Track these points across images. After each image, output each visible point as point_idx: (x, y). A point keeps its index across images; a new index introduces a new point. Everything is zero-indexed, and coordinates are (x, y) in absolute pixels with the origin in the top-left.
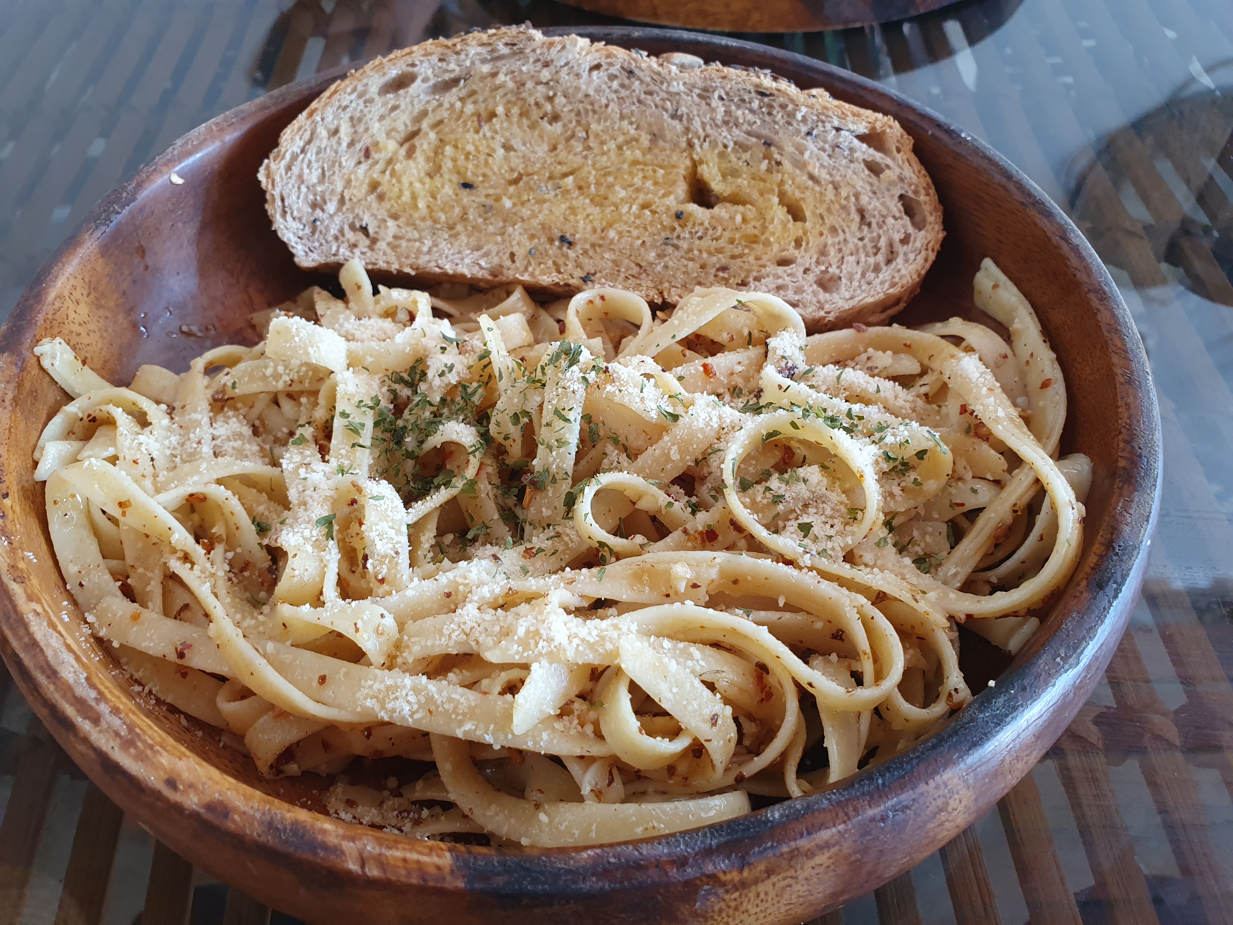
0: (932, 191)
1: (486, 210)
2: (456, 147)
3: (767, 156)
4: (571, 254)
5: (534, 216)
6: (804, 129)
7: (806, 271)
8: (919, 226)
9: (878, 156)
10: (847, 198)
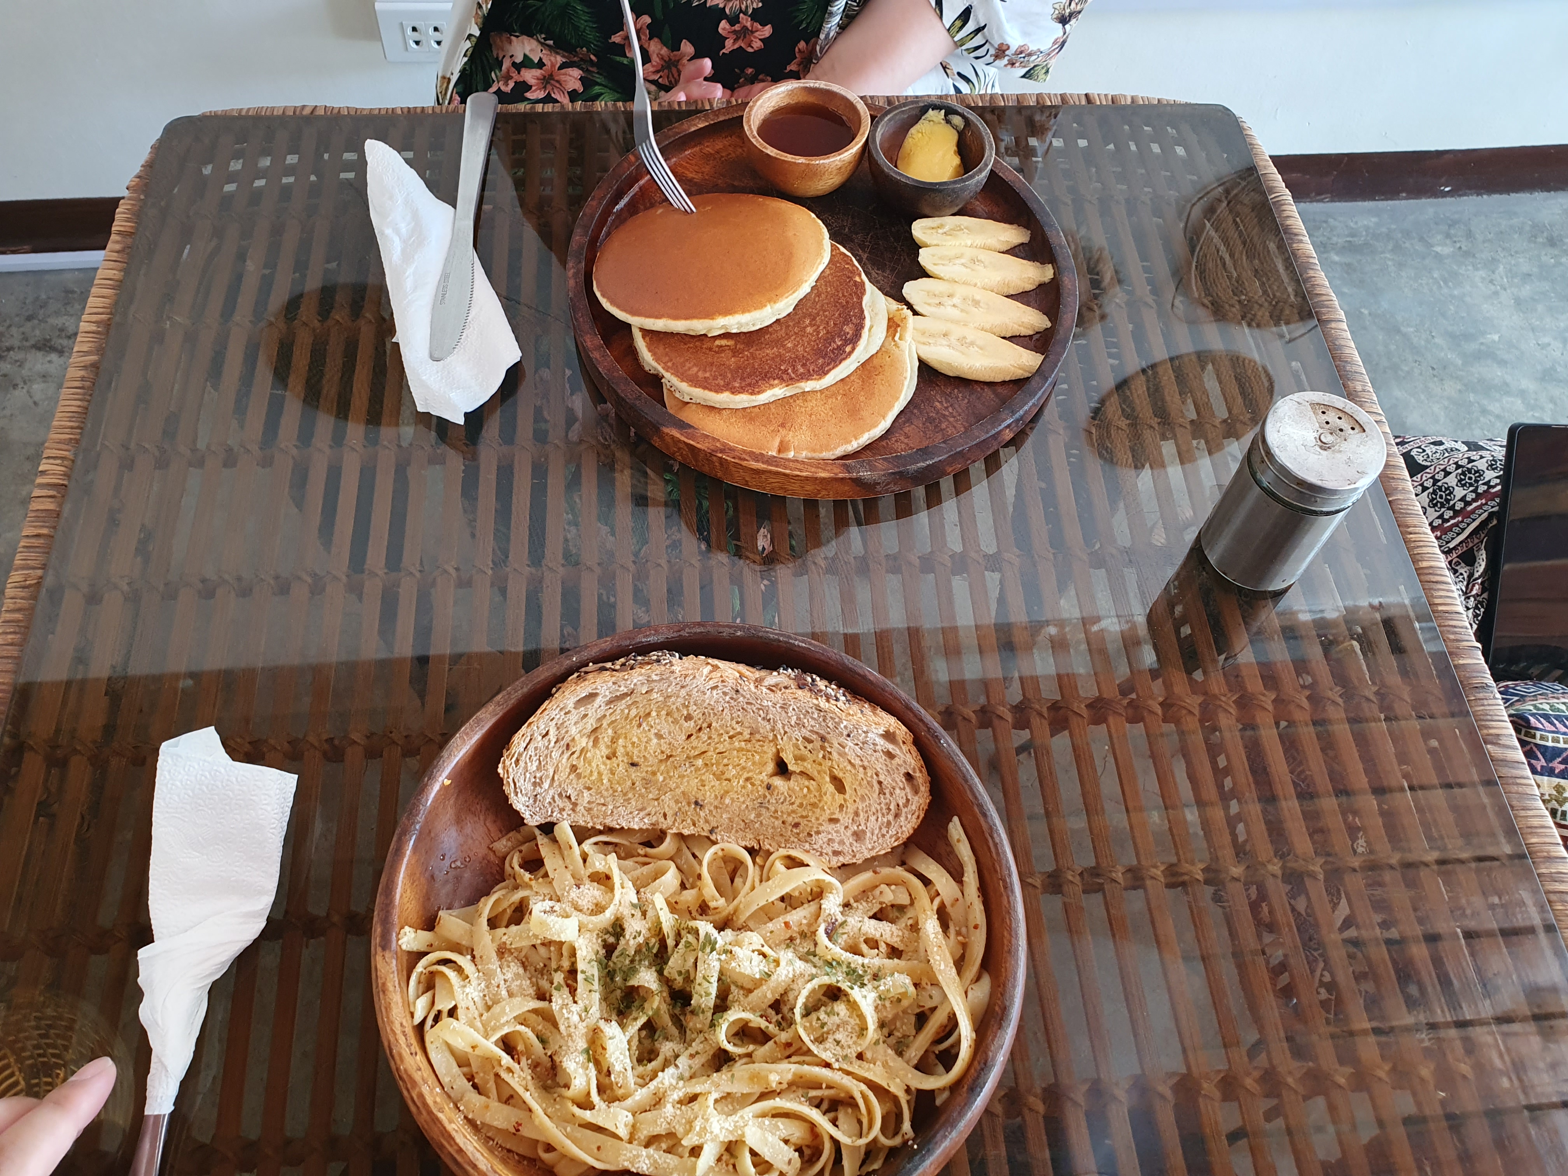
0: (924, 770)
1: (647, 783)
2: (626, 738)
3: (823, 748)
4: (702, 814)
5: (677, 787)
6: (845, 733)
7: (846, 827)
8: (916, 792)
9: (891, 747)
10: (872, 777)
